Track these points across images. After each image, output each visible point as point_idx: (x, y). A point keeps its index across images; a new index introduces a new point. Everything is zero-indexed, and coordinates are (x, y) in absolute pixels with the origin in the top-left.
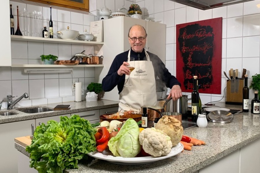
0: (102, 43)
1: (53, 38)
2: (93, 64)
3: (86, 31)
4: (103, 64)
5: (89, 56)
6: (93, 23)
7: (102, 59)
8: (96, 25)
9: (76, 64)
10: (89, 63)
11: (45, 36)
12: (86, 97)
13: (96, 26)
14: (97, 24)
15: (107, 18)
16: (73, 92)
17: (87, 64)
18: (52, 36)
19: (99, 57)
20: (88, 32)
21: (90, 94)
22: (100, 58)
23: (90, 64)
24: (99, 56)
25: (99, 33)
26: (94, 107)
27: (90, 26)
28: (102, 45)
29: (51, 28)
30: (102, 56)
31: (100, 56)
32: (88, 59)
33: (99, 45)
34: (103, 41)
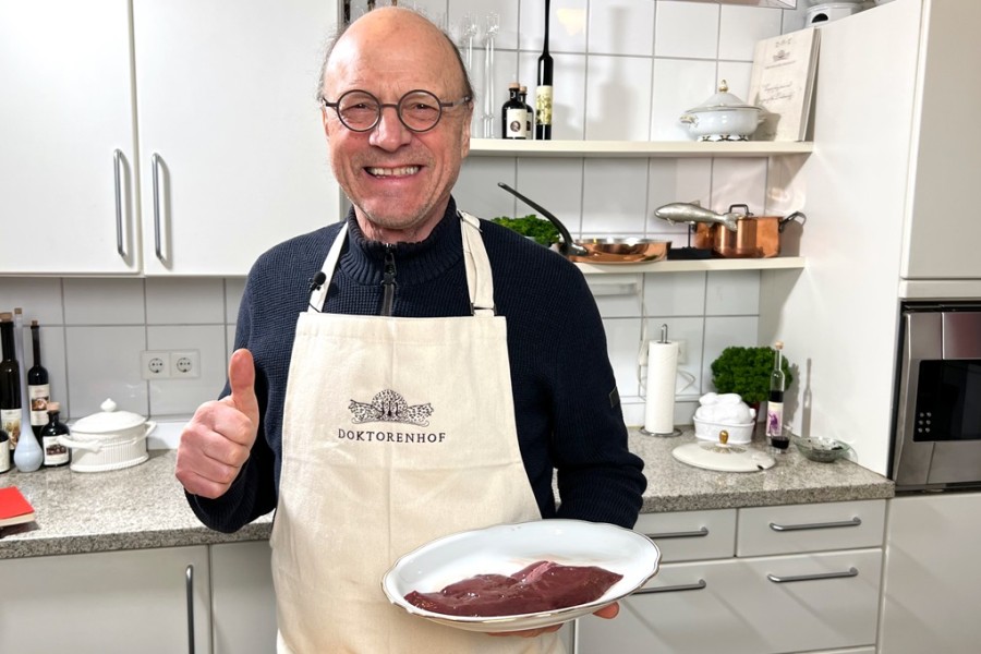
0: (803, 147)
1: (548, 137)
2: (748, 255)
3: (725, 90)
4: (801, 254)
5: (724, 218)
6: (769, 48)
7: (799, 230)
8: (781, 56)
9: (652, 258)
10: (722, 248)
11: (510, 133)
12: (694, 414)
13: (782, 61)
14: (786, 49)
15: (849, 10)
16: (640, 381)
17: (716, 255)
18: (548, 128)
19: (779, 218)
20: (733, 96)
21: (716, 403)
22: (787, 226)
23: (731, 254)
24: (779, 215)
25: (790, 97)
26: (705, 496)
27: (752, 62)
28: (804, 156)
29: (544, 89)
30: (796, 214)
31: (786, 214)
32: (723, 228)
33: (791, 155)
34: (809, 137)
